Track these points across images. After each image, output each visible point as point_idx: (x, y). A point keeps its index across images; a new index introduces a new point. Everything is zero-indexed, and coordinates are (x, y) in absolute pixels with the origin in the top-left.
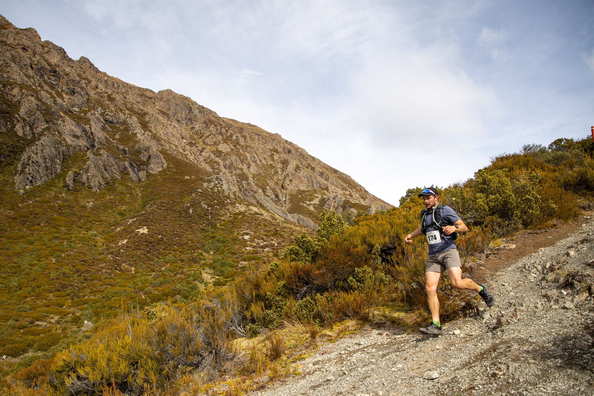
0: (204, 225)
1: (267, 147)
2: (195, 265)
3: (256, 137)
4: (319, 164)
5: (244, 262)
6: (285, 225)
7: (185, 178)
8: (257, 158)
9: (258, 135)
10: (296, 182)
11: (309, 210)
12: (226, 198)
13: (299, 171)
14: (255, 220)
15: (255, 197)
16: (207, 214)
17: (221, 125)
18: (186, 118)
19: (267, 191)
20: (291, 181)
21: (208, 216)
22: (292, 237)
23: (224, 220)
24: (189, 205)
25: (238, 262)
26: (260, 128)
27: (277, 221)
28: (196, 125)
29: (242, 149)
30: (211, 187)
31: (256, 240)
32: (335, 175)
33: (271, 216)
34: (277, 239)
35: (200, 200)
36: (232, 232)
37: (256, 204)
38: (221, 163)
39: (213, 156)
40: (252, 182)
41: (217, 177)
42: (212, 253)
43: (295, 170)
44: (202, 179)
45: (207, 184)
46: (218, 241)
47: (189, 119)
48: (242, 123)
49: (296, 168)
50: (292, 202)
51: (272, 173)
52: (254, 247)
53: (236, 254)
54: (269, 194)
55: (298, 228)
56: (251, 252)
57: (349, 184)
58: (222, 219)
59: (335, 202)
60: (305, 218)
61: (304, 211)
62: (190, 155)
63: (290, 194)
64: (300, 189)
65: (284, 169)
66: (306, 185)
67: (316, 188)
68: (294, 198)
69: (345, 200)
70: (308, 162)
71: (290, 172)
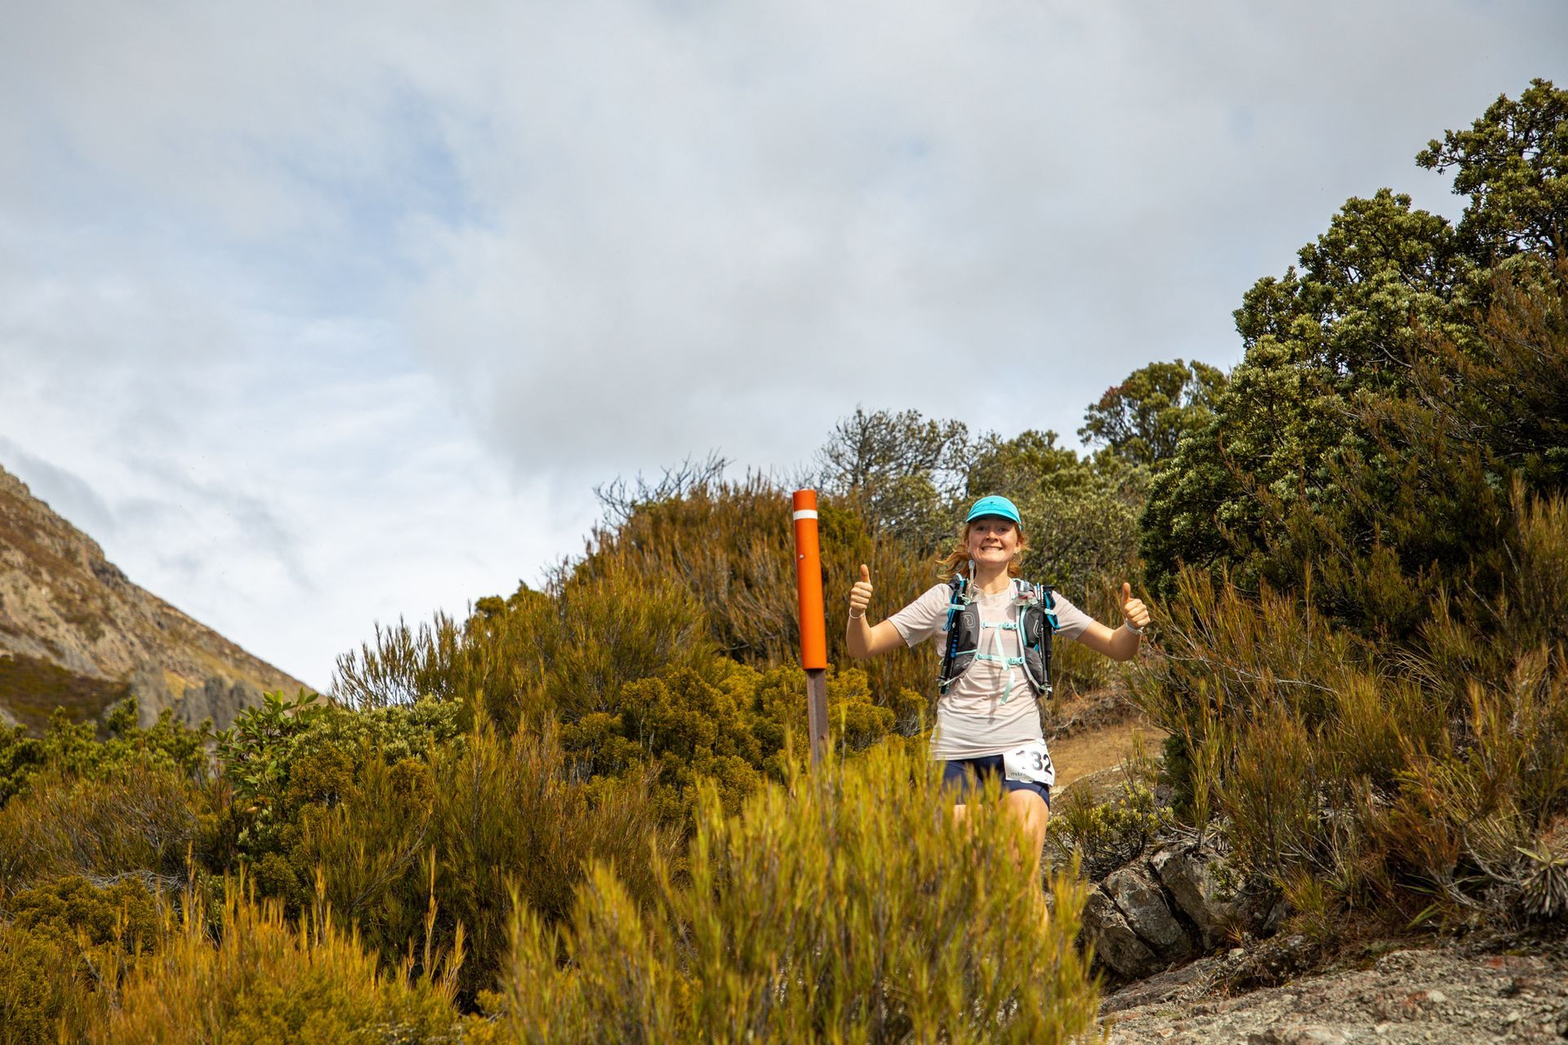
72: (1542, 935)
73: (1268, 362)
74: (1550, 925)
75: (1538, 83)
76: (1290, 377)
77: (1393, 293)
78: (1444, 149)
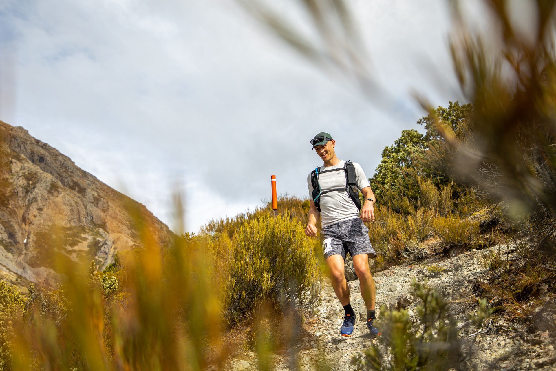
4: (94, 183)
10: (50, 212)
13: (55, 193)
20: (40, 209)
32: (120, 203)
43: (50, 192)
50: (40, 246)
51: (7, 195)
63: (37, 233)
64: (55, 225)
65: (28, 188)
66: (67, 217)
67: (85, 224)
68: (43, 238)
69: (134, 245)
70: (74, 179)
71: (40, 195)
72: (419, 261)
73: (385, 162)
74: (420, 259)
75: (440, 107)
76: (389, 165)
77: (410, 148)
78: (422, 120)
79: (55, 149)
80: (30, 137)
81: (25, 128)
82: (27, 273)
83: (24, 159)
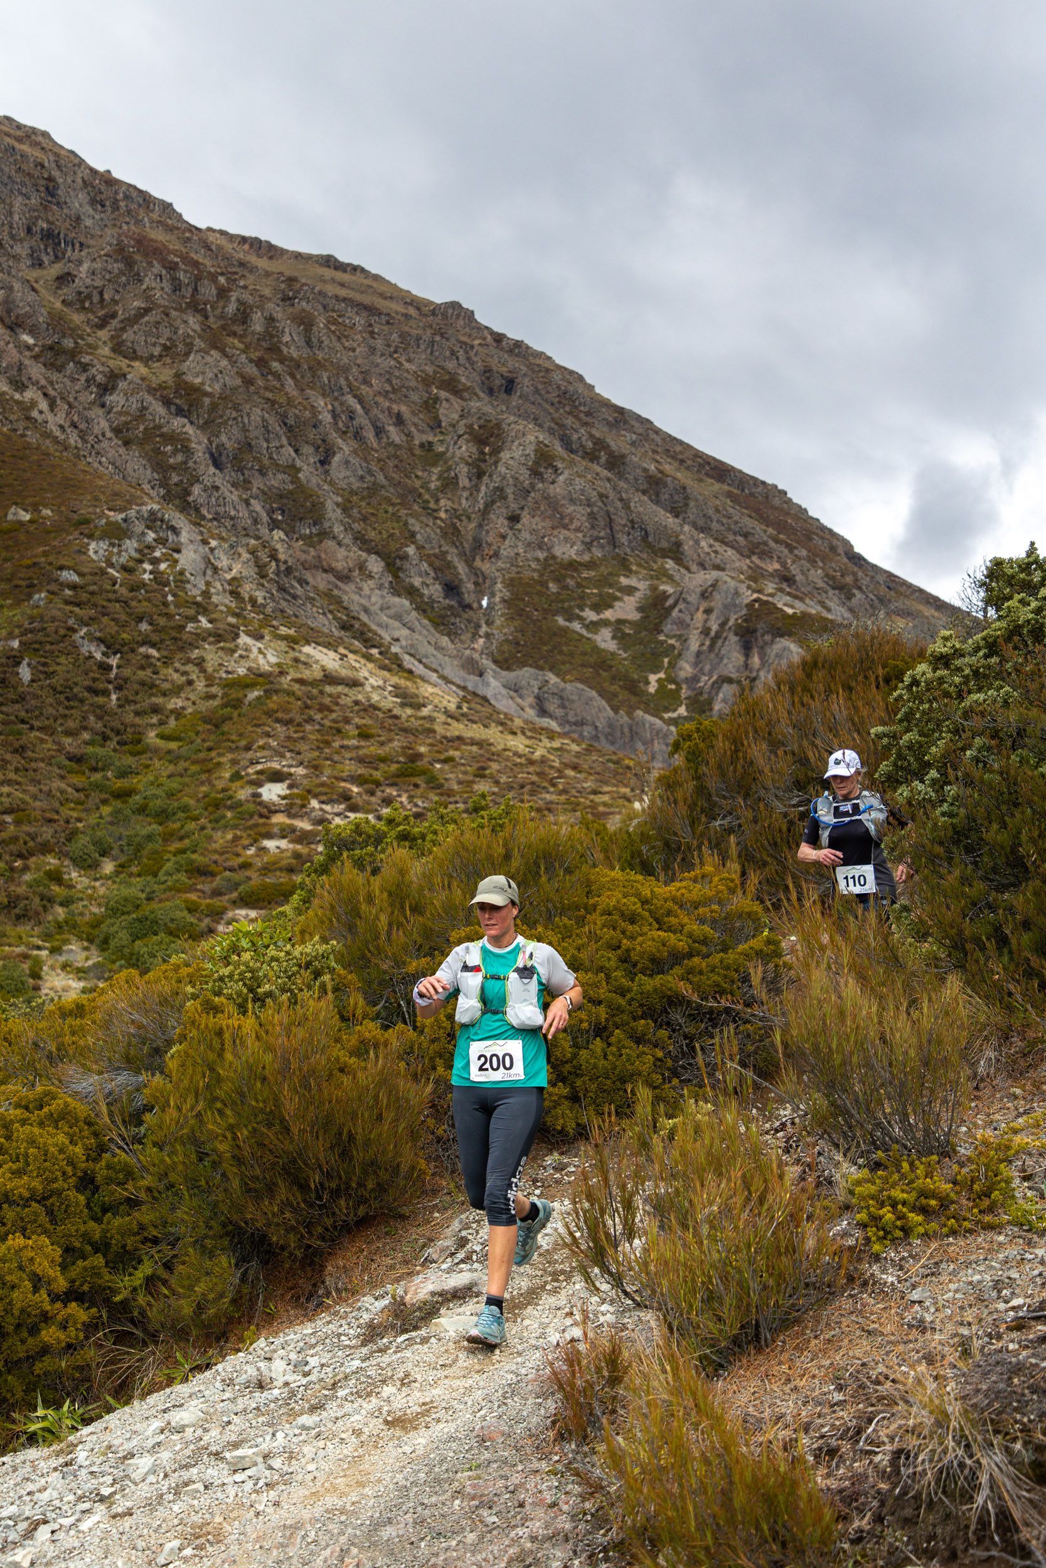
0: (86, 736)
1: (407, 365)
2: (21, 929)
3: (359, 320)
4: (646, 438)
5: (243, 912)
6: (458, 729)
7: (10, 517)
8: (362, 419)
9: (370, 310)
10: (538, 523)
11: (596, 649)
12: (191, 612)
13: (548, 474)
14: (323, 708)
15: (339, 602)
16: (100, 686)
17: (196, 264)
18: (29, 230)
19: (406, 565)
20: (514, 519)
21: (106, 693)
22: (482, 787)
23: (178, 713)
24: (16, 644)
25: (217, 915)
26: (377, 278)
27: (425, 712)
28: (80, 262)
29: (293, 376)
30: (123, 559)
31: (314, 803)
32: (717, 486)
33: (398, 692)
34: (411, 798)
35: (71, 622)
36: (210, 769)
37: (336, 633)
38: (198, 440)
39: (159, 409)
40: (338, 529)
41: (152, 513)
42: (108, 867)
43: (535, 473)
44: (87, 522)
45: (104, 545)
46: (142, 810)
47: (50, 236)
48: (298, 256)
49: (536, 463)
50: (521, 613)
51: (432, 486)
52: (303, 838)
53: (213, 875)
54: (417, 582)
55: (518, 743)
56: (284, 863)
57: (781, 527)
58: (171, 706)
59: (708, 611)
60: (569, 686)
61: (572, 654)
62: (44, 405)
63: (512, 580)
64: (554, 557)
65: (483, 465)
66: (580, 535)
67: (628, 550)
68: (527, 594)
69: (755, 600)
70: (594, 432)
71: (511, 481)
79: (541, 355)
80: (480, 328)
81: (465, 306)
82: (488, 684)
83: (467, 389)
